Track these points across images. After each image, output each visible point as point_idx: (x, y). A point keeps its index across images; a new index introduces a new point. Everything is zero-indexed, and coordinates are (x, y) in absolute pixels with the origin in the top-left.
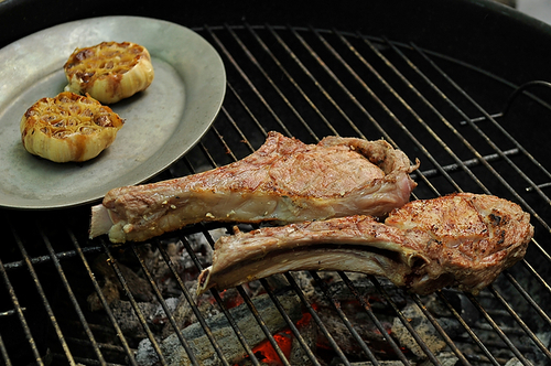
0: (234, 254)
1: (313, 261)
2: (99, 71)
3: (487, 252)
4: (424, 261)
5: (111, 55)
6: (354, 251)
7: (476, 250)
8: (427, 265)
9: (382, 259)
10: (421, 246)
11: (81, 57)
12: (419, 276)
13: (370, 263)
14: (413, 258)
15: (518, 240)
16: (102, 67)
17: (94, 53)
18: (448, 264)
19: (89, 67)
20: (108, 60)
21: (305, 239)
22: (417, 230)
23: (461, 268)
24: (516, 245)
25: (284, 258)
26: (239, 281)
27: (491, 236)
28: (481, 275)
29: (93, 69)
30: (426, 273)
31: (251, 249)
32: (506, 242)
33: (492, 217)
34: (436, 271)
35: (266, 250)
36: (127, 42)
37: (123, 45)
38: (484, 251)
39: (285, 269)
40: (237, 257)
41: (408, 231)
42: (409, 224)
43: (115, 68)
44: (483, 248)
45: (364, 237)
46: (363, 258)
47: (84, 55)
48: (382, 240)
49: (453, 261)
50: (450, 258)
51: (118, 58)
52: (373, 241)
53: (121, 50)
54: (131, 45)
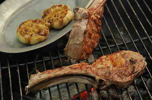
0: (35, 81)
1: (66, 80)
2: (54, 18)
3: (128, 75)
4: (103, 81)
5: (57, 11)
6: (80, 77)
7: (124, 75)
8: (105, 82)
9: (90, 79)
10: (102, 75)
11: (47, 13)
12: (102, 86)
13: (86, 80)
14: (99, 80)
15: (140, 69)
16: (55, 17)
17: (51, 11)
18: (112, 81)
19: (51, 17)
20: (56, 13)
21: (62, 74)
22: (102, 68)
23: (117, 82)
24: (139, 72)
25: (56, 80)
26: (40, 89)
27: (130, 68)
28: (125, 85)
29: (52, 18)
30: (105, 84)
31: (42, 79)
32: (135, 71)
33: (130, 61)
34: (108, 84)
35: (48, 79)
36: (61, 4)
37: (60, 6)
38: (126, 75)
39: (57, 83)
40: (37, 82)
41: (99, 69)
42: (100, 66)
43: (60, 16)
44: (126, 74)
45: (83, 72)
46: (84, 79)
47: (48, 12)
48: (89, 73)
49: (114, 80)
50: (113, 79)
51: (60, 12)
52: (86, 73)
53: (60, 8)
54: (63, 6)
